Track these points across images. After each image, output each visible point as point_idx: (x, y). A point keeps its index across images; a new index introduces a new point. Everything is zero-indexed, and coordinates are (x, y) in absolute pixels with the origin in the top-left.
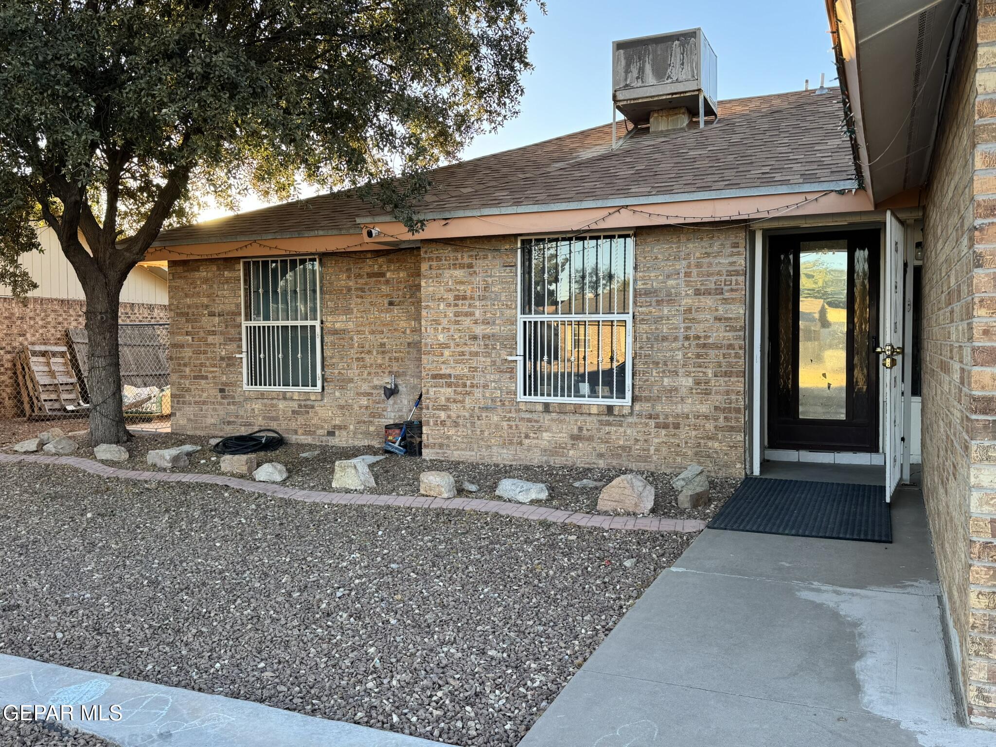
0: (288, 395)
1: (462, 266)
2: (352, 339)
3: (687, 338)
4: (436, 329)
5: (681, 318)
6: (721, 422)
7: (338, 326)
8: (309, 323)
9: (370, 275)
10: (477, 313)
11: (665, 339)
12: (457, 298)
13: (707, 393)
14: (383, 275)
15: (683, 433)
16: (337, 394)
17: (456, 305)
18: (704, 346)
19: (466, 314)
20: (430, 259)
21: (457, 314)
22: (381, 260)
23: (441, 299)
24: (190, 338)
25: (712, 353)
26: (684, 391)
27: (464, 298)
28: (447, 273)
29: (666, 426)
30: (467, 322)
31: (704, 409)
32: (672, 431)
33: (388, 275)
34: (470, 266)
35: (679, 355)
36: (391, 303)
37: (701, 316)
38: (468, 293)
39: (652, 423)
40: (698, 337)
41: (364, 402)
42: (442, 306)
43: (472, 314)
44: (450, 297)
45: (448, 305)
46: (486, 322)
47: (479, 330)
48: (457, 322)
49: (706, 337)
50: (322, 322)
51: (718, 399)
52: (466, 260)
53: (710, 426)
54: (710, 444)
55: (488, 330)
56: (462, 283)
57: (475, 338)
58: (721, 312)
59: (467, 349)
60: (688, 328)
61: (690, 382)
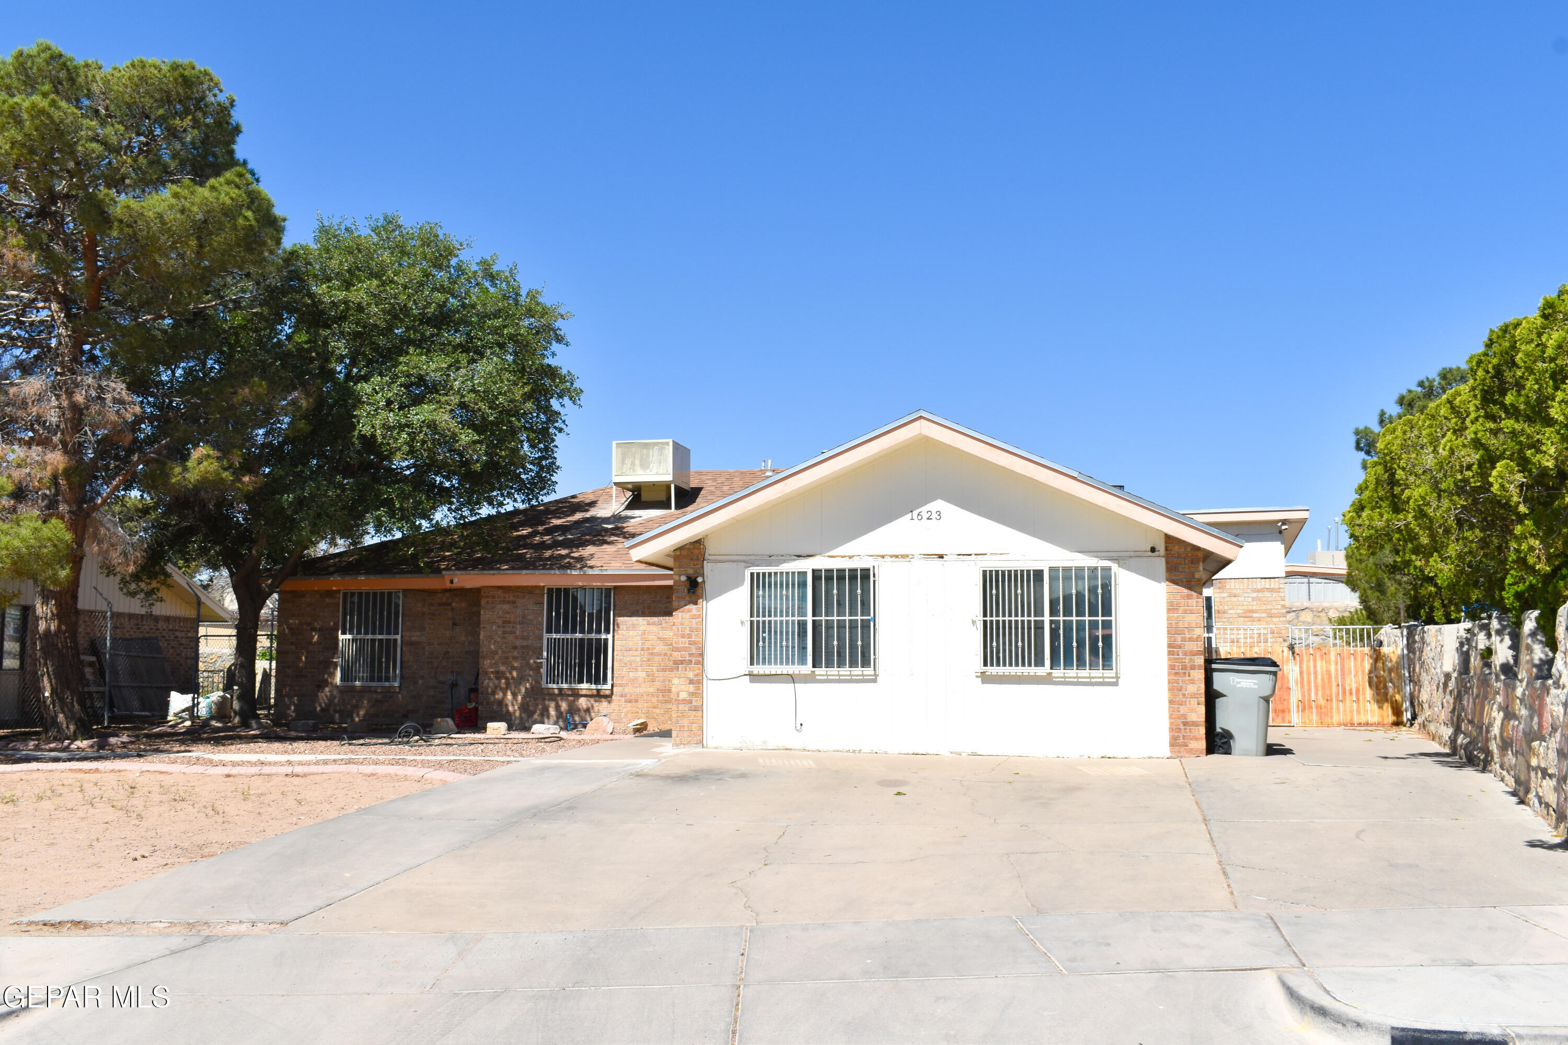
0: (373, 689)
1: (508, 602)
2: (424, 648)
3: (642, 649)
4: (490, 642)
5: (639, 638)
6: (661, 698)
7: (414, 639)
8: (392, 637)
9: (440, 604)
10: (518, 633)
11: (630, 650)
12: (504, 622)
13: (653, 681)
14: (449, 604)
15: (640, 705)
16: (411, 688)
17: (504, 627)
18: (652, 654)
19: (511, 633)
20: (487, 597)
21: (504, 633)
22: (448, 594)
23: (494, 623)
24: (293, 647)
25: (656, 658)
26: (641, 680)
27: (509, 622)
28: (499, 607)
29: (630, 701)
30: (511, 638)
31: (651, 690)
32: (634, 704)
33: (454, 604)
34: (514, 602)
35: (638, 659)
36: (454, 624)
37: (651, 637)
38: (512, 619)
39: (623, 699)
40: (648, 649)
41: (432, 693)
42: (494, 628)
43: (514, 633)
44: (500, 622)
45: (499, 627)
46: (523, 638)
47: (518, 643)
48: (504, 638)
49: (653, 649)
50: (402, 636)
51: (658, 684)
52: (512, 599)
53: (654, 700)
54: (654, 710)
55: (525, 643)
56: (508, 613)
57: (515, 648)
58: (661, 635)
59: (510, 654)
60: (643, 644)
61: (644, 675)
